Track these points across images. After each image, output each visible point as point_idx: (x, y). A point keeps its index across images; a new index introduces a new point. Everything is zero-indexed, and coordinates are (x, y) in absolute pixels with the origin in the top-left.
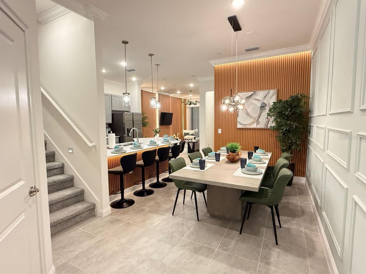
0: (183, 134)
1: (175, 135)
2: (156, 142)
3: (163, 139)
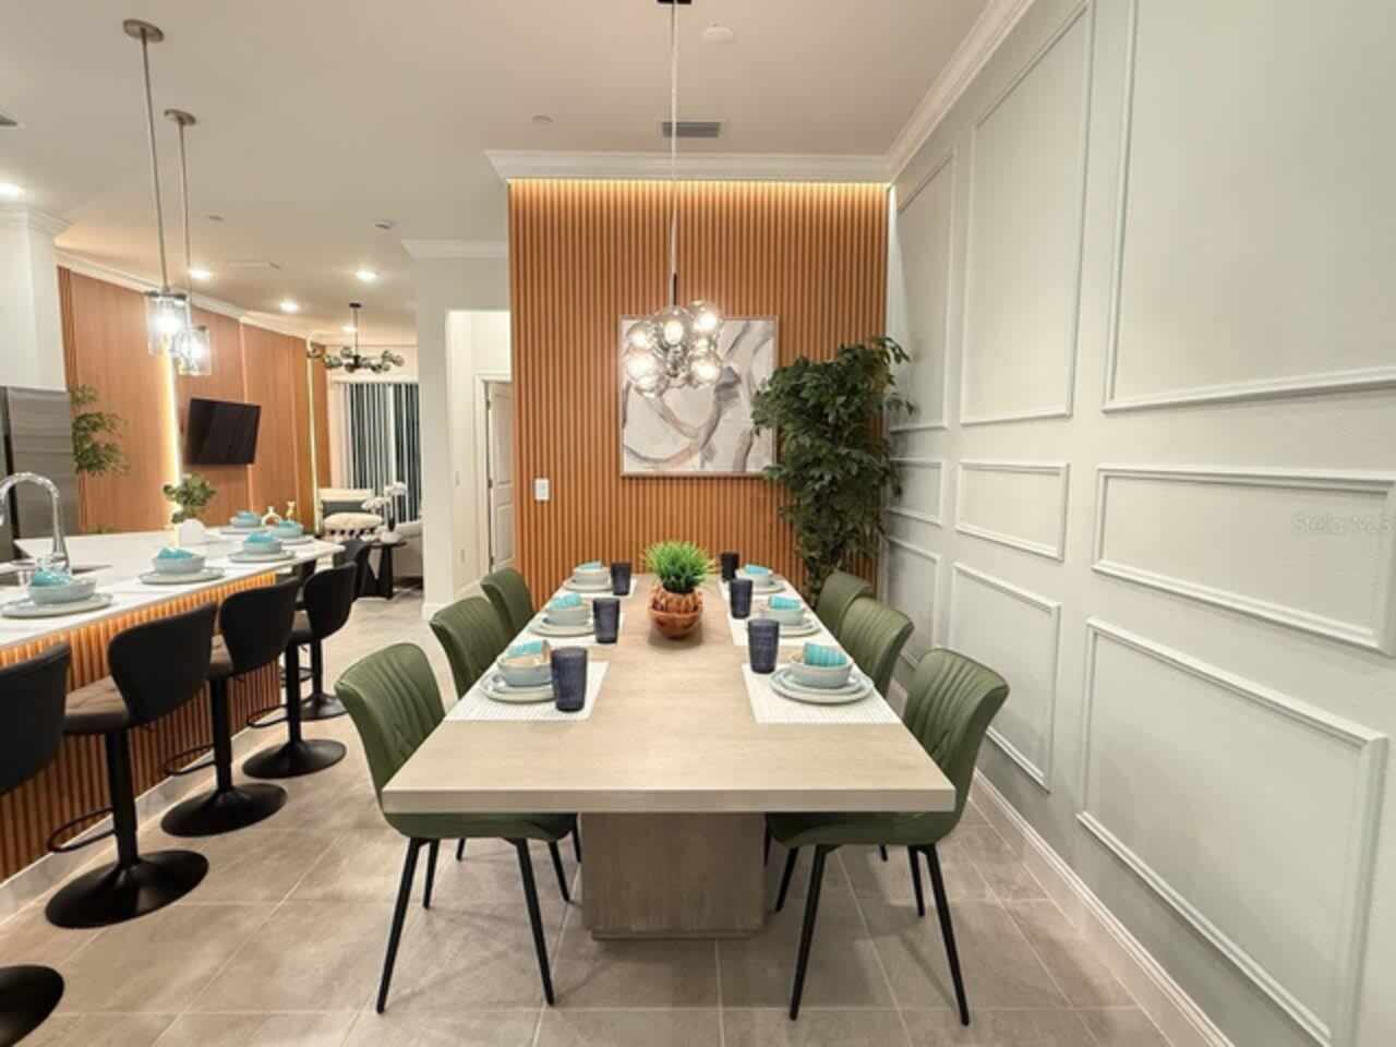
0: (317, 507)
1: (275, 511)
2: (202, 559)
3: (245, 538)
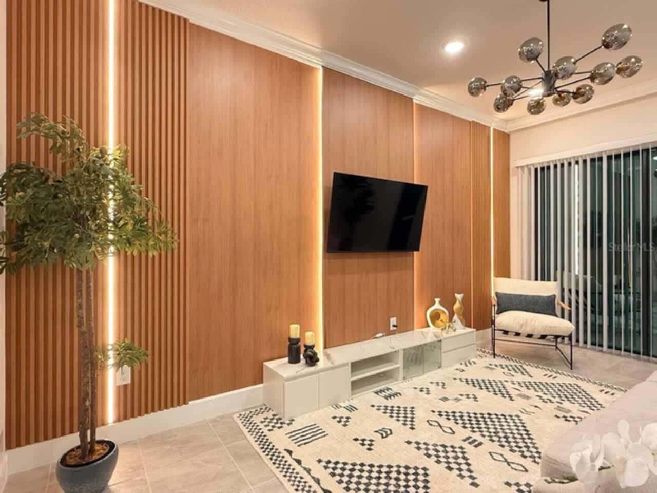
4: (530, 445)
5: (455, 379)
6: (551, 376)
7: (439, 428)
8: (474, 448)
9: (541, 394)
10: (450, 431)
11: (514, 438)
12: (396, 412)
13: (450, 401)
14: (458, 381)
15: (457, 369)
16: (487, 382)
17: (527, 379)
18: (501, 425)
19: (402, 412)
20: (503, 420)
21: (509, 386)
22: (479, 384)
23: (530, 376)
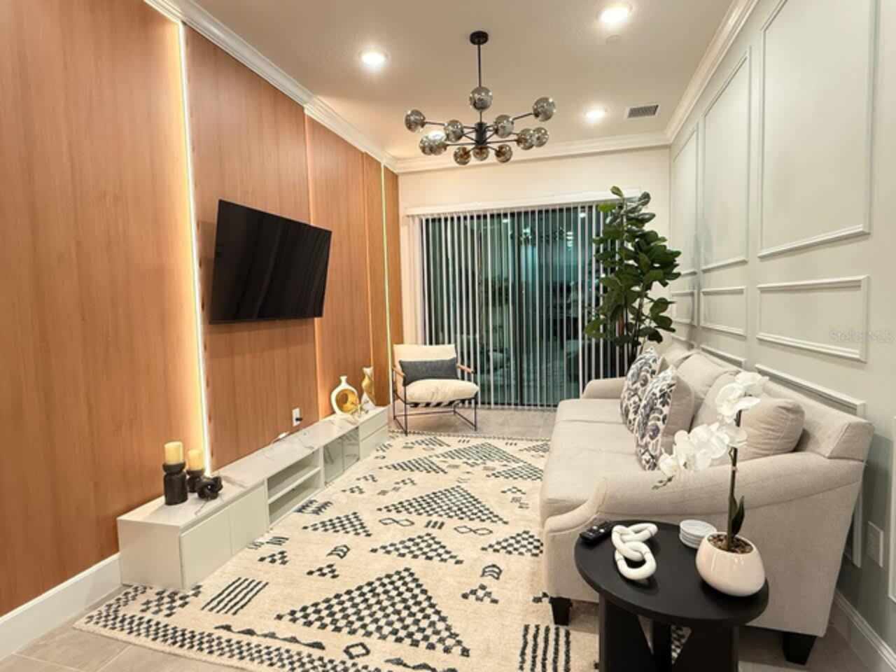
0: (396, 371)
4: (482, 509)
5: (381, 468)
6: (464, 441)
7: (395, 524)
8: (439, 531)
9: (465, 460)
10: (408, 523)
11: (467, 507)
12: (339, 524)
13: (390, 494)
14: (385, 469)
15: (377, 457)
16: (413, 462)
17: (446, 449)
18: (450, 500)
19: (346, 522)
20: (448, 494)
21: (434, 459)
22: (407, 466)
23: (448, 446)
